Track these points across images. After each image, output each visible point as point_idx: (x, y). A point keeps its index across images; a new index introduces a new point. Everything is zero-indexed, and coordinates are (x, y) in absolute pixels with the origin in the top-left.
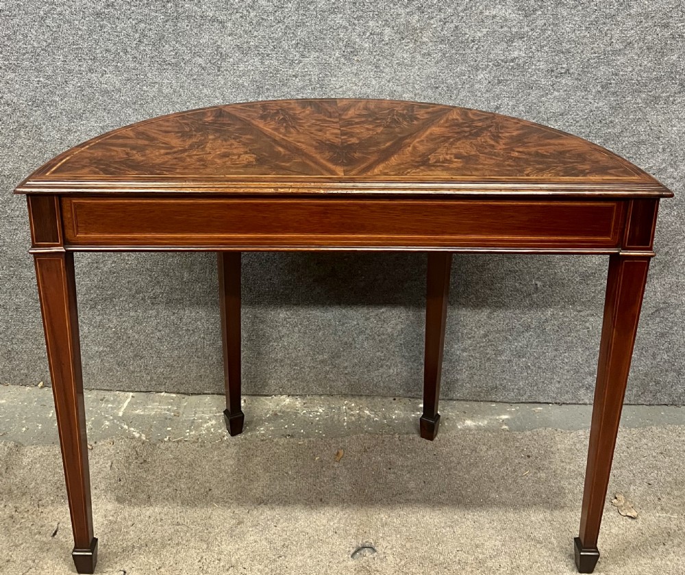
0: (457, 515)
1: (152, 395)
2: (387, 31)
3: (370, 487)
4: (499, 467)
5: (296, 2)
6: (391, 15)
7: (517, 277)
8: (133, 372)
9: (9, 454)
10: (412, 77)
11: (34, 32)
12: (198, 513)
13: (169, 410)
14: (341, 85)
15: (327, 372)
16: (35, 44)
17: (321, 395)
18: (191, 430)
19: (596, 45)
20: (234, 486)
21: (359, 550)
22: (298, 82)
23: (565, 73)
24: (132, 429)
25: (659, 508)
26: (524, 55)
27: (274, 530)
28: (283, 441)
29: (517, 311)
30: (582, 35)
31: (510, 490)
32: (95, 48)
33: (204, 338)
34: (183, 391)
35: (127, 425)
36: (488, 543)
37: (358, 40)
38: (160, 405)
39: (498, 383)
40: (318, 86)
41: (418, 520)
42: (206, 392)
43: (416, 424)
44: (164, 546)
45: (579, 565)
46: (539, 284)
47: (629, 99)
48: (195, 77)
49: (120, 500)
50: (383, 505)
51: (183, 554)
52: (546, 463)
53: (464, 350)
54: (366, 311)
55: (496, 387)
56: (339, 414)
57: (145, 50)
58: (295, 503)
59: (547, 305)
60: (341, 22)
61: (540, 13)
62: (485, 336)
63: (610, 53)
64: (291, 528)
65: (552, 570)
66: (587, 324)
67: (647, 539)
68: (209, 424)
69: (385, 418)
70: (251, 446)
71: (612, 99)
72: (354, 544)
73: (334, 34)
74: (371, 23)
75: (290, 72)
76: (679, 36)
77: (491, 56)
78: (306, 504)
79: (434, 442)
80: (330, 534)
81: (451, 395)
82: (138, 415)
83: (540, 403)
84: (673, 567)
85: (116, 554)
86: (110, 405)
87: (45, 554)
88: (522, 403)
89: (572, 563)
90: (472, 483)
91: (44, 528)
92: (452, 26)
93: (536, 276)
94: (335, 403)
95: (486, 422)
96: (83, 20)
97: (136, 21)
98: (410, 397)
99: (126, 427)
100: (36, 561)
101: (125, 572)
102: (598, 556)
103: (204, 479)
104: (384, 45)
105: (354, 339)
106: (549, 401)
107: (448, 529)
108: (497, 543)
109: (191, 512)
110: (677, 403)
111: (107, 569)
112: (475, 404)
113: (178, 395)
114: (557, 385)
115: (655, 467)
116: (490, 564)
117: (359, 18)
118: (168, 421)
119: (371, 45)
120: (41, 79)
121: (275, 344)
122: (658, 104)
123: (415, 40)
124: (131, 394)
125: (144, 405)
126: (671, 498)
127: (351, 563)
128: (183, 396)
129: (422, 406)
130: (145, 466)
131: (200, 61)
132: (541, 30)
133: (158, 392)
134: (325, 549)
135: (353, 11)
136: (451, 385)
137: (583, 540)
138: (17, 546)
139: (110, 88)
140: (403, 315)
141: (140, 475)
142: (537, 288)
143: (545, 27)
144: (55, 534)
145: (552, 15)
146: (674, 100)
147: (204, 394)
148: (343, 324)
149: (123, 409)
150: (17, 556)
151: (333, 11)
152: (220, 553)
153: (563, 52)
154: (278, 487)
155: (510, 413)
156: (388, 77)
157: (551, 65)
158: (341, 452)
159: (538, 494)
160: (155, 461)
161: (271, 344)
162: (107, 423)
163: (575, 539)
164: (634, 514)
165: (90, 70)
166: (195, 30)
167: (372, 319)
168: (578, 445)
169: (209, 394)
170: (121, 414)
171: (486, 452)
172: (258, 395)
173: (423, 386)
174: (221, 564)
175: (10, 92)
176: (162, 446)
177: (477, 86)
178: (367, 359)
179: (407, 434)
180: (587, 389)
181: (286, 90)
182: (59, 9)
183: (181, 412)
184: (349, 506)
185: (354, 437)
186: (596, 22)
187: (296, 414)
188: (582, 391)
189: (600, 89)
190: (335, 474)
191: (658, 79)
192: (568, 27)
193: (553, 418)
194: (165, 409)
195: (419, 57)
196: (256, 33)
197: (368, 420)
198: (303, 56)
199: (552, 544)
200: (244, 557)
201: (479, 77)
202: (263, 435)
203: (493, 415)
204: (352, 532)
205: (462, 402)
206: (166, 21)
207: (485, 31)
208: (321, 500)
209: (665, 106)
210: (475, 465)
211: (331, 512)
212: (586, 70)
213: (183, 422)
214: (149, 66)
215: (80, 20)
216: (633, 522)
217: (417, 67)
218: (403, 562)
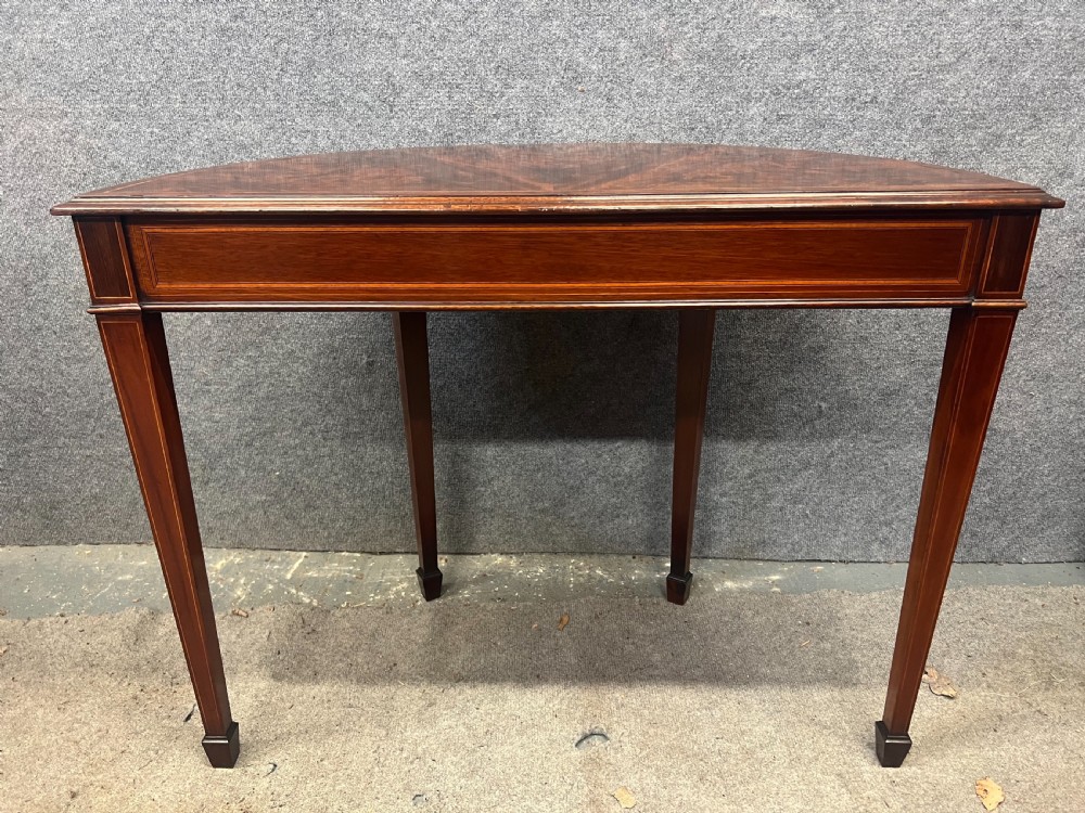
0: (716, 694)
1: (330, 554)
2: (623, 44)
3: (601, 661)
4: (770, 636)
5: (494, 4)
6: (629, 20)
7: (795, 398)
8: (305, 527)
9: (142, 622)
10: (658, 114)
11: (138, 60)
12: (376, 693)
13: (350, 571)
14: (560, 128)
15: (549, 525)
16: (142, 78)
17: (542, 553)
18: (376, 595)
19: (916, 58)
20: (426, 659)
21: (586, 737)
22: (501, 126)
23: (871, 102)
24: (302, 593)
25: (984, 685)
26: (814, 76)
27: (475, 713)
28: (491, 606)
29: (794, 443)
30: (897, 42)
31: (785, 664)
32: (224, 83)
33: (392, 483)
34: (368, 550)
35: (296, 589)
36: (757, 729)
37: (581, 59)
38: (340, 566)
39: (766, 536)
40: (528, 130)
41: (664, 700)
42: (398, 550)
43: (661, 586)
44: (329, 733)
45: (882, 756)
46: (824, 405)
47: (959, 139)
48: (360, 121)
49: (277, 677)
50: (620, 682)
51: (353, 744)
52: (832, 631)
53: (723, 495)
54: (597, 446)
55: (764, 542)
56: (564, 575)
57: (290, 84)
58: (504, 680)
59: (833, 435)
60: (558, 32)
61: (839, 11)
62: (751, 476)
63: (937, 69)
64: (498, 710)
65: (845, 763)
66: (885, 459)
67: (971, 724)
68: (400, 587)
69: (622, 579)
70: (451, 612)
71: (935, 139)
72: (580, 729)
73: (550, 50)
74: (600, 34)
75: (490, 111)
76: (1035, 40)
77: (768, 80)
78: (518, 682)
79: (685, 607)
80: (548, 718)
81: (706, 552)
82: (310, 578)
83: (820, 561)
84: (1010, 758)
85: (267, 743)
86: (276, 567)
87: (172, 743)
88: (797, 561)
89: (872, 754)
90: (734, 656)
91: (175, 711)
92: (714, 34)
93: (820, 396)
94: (558, 562)
95: (751, 583)
96: (203, 40)
97: (275, 40)
98: (653, 555)
99: (294, 591)
100: (160, 752)
101: (275, 766)
102: (910, 745)
103: (389, 651)
104: (618, 66)
105: (582, 482)
106: (832, 558)
107: (704, 711)
108: (770, 728)
109: (368, 691)
110: (998, 560)
111: (252, 762)
112: (736, 563)
113: (364, 555)
114: (843, 539)
115: (975, 636)
116: (760, 754)
117: (582, 26)
118: (348, 584)
119: (601, 67)
120: (156, 130)
121: (483, 489)
122: (999, 146)
123: (663, 58)
124: (304, 554)
125: (319, 566)
126: (1000, 673)
127: (576, 753)
128: (370, 556)
129: (669, 565)
130: (314, 636)
131: (366, 97)
132: (840, 37)
133: (336, 551)
134: (542, 737)
135: (575, 16)
136: (706, 540)
137: (889, 725)
138: (137, 733)
139: (247, 141)
140: (645, 450)
141: (306, 647)
142: (821, 412)
143: (845, 33)
144: (188, 718)
145: (856, 13)
146: (1023, 141)
147: (396, 553)
148: (568, 463)
149: (292, 571)
150: (136, 746)
151: (546, 15)
152: (403, 741)
153: (869, 71)
154: (482, 661)
155: (782, 572)
156: (624, 115)
157: (852, 91)
158: (566, 619)
159: (821, 669)
160: (327, 631)
161: (478, 489)
162: (271, 587)
163: (877, 723)
164: (951, 692)
165: (219, 115)
166: (356, 51)
167: (605, 456)
168: (871, 610)
169: (401, 553)
170: (289, 576)
171: (753, 618)
172: (464, 554)
173: (670, 541)
174: (405, 755)
175: (116, 149)
176: (338, 613)
177: (748, 126)
178: (600, 507)
179: (650, 597)
180: (882, 542)
181: (484, 138)
182: (169, 25)
183: (365, 574)
184: (574, 684)
185: (582, 601)
186: (918, 22)
187: (510, 575)
188: (875, 546)
189: (919, 126)
190: (556, 645)
191: (1000, 108)
192: (877, 32)
193: (837, 579)
194: (344, 571)
195: (667, 84)
196: (439, 54)
197: (600, 581)
198: (507, 86)
199: (844, 729)
200: (434, 747)
201: (752, 112)
202: (467, 599)
203: (759, 575)
204: (577, 715)
205: (720, 561)
206: (317, 38)
207: (760, 41)
208: (538, 676)
209: (1009, 149)
210: (739, 633)
211: (551, 691)
212: (900, 96)
213: (366, 586)
214: (298, 106)
215: (199, 41)
216: (951, 702)
217: (665, 99)
218: (644, 753)
